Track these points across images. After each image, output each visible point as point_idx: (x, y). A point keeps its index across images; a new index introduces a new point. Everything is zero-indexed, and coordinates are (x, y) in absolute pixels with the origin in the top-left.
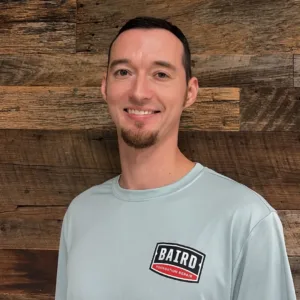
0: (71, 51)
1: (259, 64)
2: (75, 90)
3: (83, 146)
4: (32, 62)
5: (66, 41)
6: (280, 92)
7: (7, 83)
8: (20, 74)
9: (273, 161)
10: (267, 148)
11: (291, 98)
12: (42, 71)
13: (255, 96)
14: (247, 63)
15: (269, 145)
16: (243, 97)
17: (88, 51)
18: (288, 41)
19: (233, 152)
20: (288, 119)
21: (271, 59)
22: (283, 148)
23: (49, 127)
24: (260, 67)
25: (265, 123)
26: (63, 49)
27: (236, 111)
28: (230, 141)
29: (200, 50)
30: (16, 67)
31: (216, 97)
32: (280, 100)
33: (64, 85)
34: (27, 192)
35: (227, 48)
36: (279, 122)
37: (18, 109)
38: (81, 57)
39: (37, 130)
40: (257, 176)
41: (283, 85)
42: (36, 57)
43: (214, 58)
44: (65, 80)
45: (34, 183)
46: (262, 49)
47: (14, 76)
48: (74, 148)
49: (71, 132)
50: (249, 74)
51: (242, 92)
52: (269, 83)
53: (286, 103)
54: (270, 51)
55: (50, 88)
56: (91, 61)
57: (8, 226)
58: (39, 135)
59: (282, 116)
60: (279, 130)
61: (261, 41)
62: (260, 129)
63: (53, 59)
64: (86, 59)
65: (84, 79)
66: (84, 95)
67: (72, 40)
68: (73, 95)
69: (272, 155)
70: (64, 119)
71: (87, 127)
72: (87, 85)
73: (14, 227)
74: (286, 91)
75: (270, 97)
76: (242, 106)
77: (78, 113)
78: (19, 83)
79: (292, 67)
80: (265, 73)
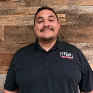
0: (24, 6)
1: (70, 8)
2: (26, 16)
3: (28, 29)
4: (15, 9)
5: (23, 4)
6: (75, 15)
7: (9, 15)
8: (12, 12)
9: (73, 32)
10: (72, 29)
11: (78, 16)
12: (17, 11)
13: (69, 16)
14: (67, 8)
15: (72, 28)
16: (66, 17)
17: (28, 6)
18: (77, 3)
19: (64, 30)
20: (77, 21)
21: (73, 7)
22: (76, 28)
23: (20, 25)
24: (70, 9)
25: (71, 23)
26: (22, 6)
27: (65, 20)
28: (63, 27)
29: (56, 5)
30: (11, 11)
31: (60, 17)
32: (75, 17)
33: (23, 15)
34: (15, 40)
35: (62, 4)
36: (75, 22)
37: (12, 21)
38: (27, 8)
39: (17, 26)
40: (69, 35)
41: (76, 13)
42: (16, 8)
43: (59, 7)
44: (23, 13)
45: (17, 38)
46: (70, 5)
47: (11, 13)
48: (26, 30)
49: (25, 26)
50: (68, 11)
51: (66, 15)
52: (72, 13)
53: (76, 18)
54: (72, 5)
55: (20, 16)
56: (29, 9)
57: (11, 49)
58: (17, 27)
59: (76, 21)
60: (75, 24)
61: (70, 3)
62: (70, 24)
63: (20, 8)
64: (28, 8)
65: (28, 13)
66: (28, 17)
67: (25, 4)
68: (25, 17)
69: (73, 30)
70: (23, 23)
71: (29, 25)
72: (28, 15)
73: (12, 49)
74: (76, 15)
75: (73, 16)
76: (66, 19)
77: (27, 21)
78: (12, 15)
79: (78, 9)
80: (71, 10)
